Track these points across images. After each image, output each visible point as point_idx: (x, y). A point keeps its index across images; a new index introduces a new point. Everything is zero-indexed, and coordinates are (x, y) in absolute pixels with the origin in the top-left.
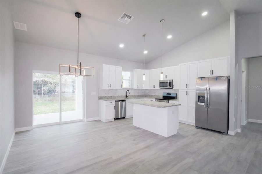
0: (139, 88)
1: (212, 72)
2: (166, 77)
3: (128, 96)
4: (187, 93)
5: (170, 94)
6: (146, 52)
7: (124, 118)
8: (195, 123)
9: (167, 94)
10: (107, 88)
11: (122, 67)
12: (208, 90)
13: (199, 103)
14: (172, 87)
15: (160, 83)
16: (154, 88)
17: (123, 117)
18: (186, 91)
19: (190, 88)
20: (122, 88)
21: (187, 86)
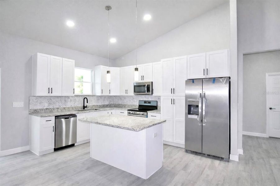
0: (104, 94)
1: (206, 71)
2: (143, 77)
3: (86, 107)
4: (173, 102)
5: (149, 102)
6: (113, 40)
7: (73, 145)
8: (184, 144)
9: (145, 102)
10: (46, 94)
11: (74, 61)
12: (203, 96)
13: (190, 116)
14: (151, 93)
15: (135, 86)
16: (126, 95)
17: (70, 144)
18: (172, 98)
19: (176, 94)
20: (74, 95)
21: (173, 91)
